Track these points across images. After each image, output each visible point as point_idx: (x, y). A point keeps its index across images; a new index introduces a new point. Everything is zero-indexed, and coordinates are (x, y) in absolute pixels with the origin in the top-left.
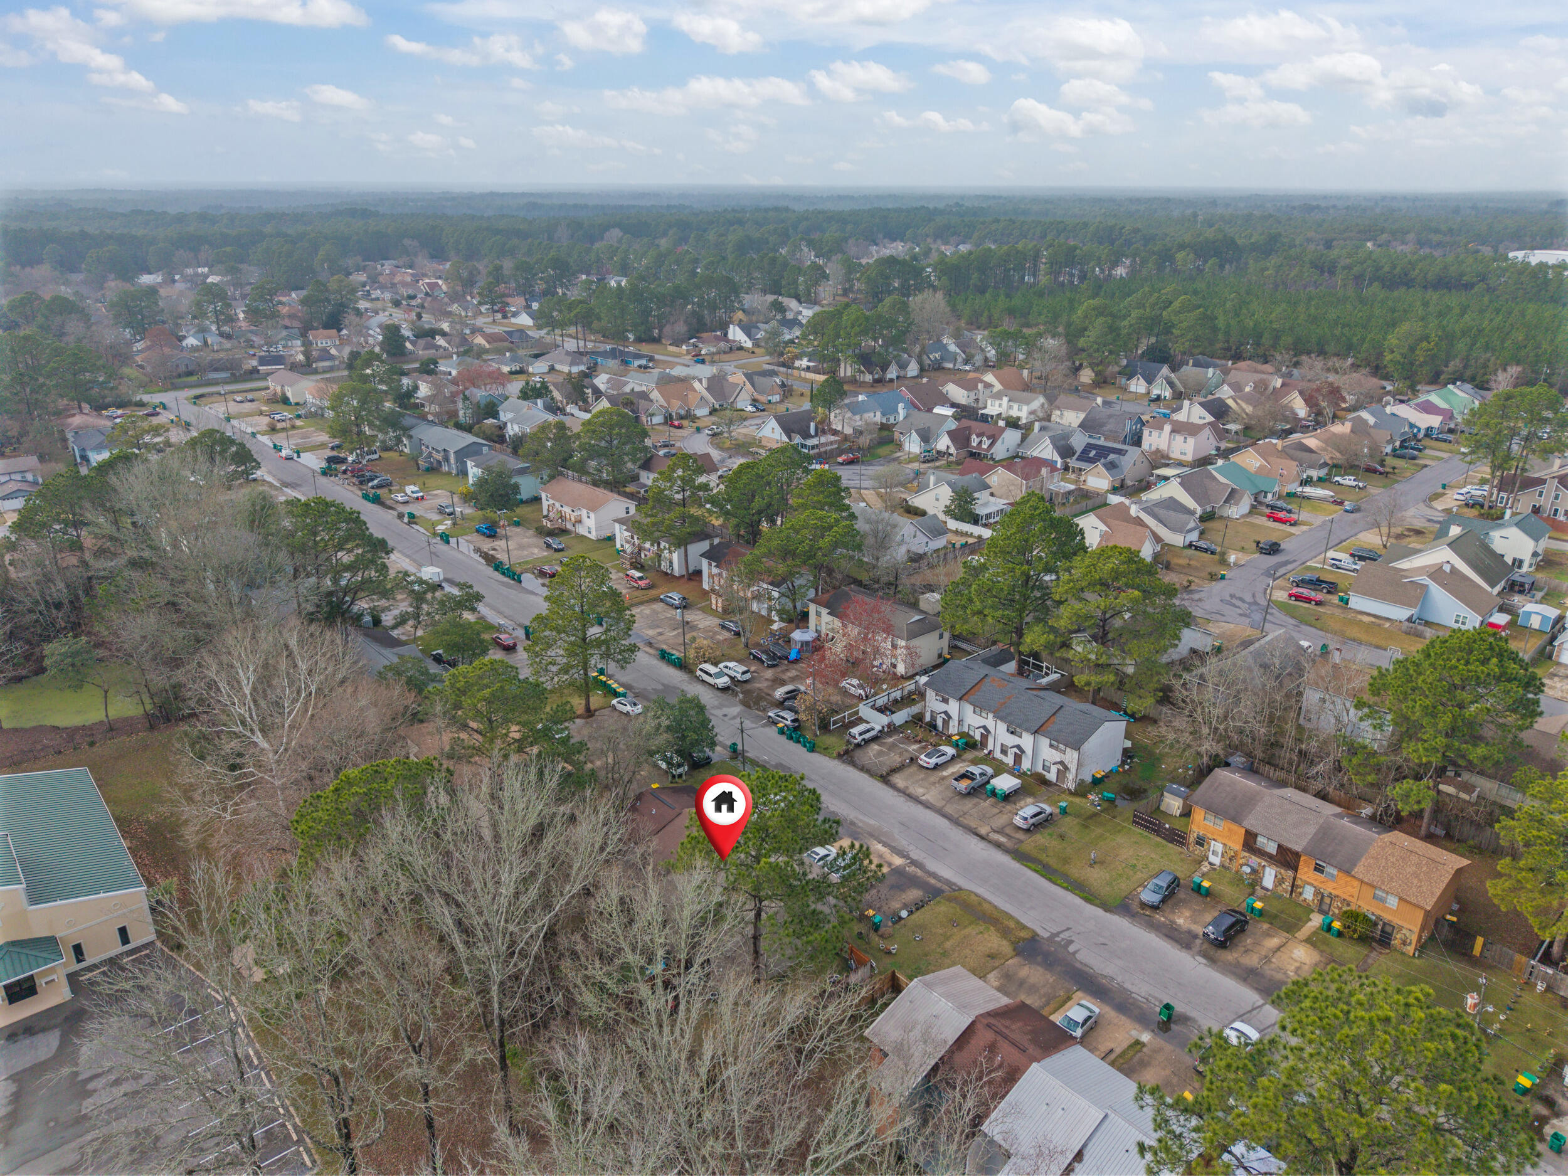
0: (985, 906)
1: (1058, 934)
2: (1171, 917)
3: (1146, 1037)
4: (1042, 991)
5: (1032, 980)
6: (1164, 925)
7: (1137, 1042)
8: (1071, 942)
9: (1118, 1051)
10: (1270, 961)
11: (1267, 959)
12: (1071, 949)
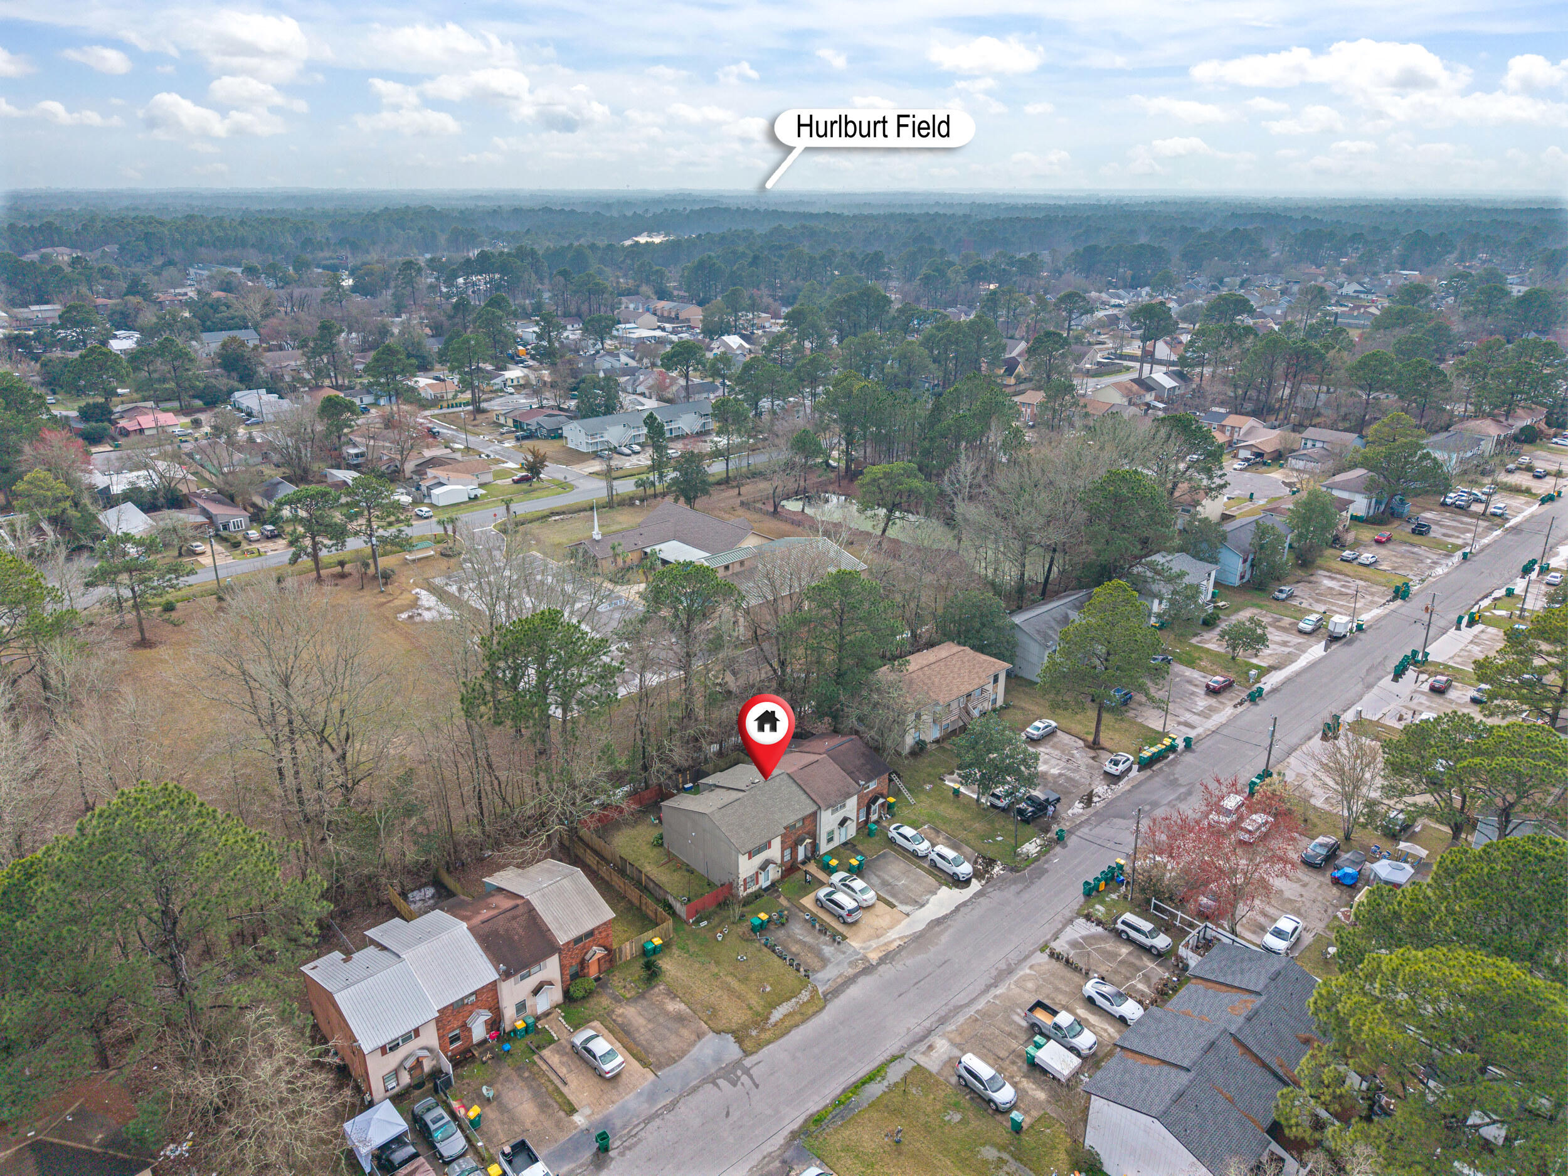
3: (580, 1119)
7: (574, 1110)
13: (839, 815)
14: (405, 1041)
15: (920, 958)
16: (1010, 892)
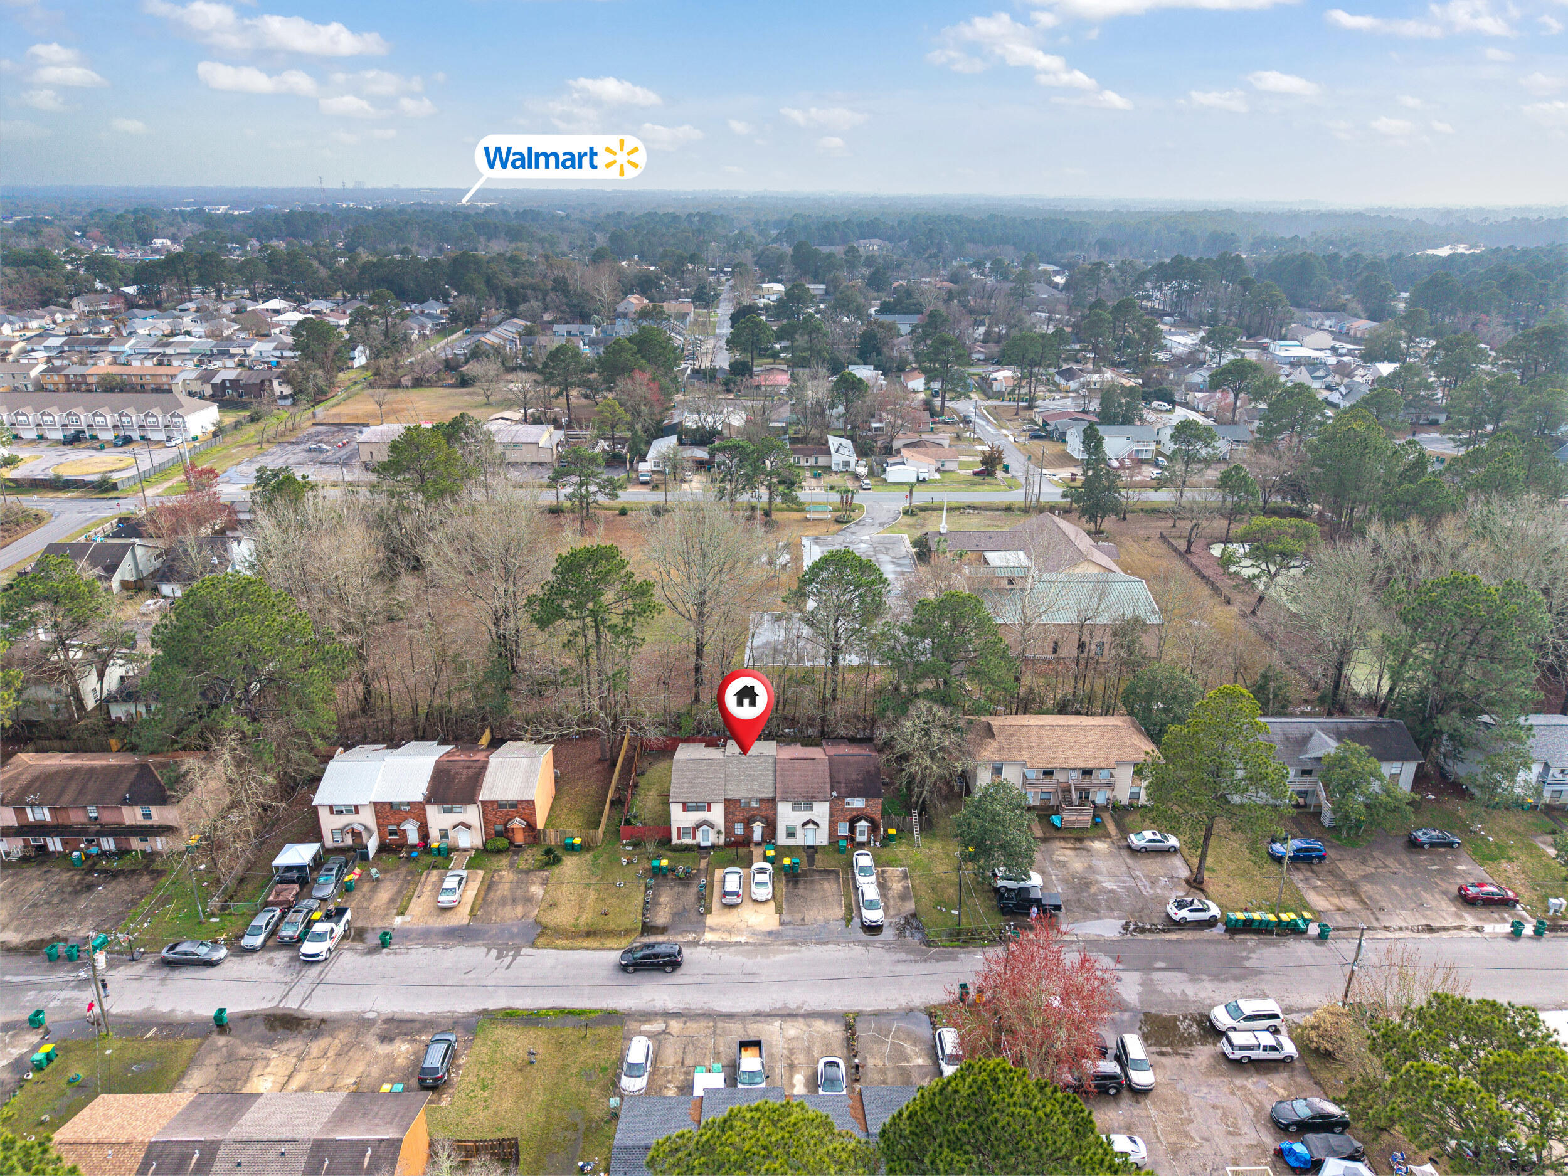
0: (596, 944)
1: (514, 958)
2: (416, 1046)
3: (398, 921)
4: (495, 905)
5: (508, 908)
6: (420, 1032)
7: (402, 914)
8: (498, 958)
9: (414, 899)
10: (298, 1057)
11: (300, 1058)
12: (494, 952)
13: (805, 816)
14: (349, 811)
15: (740, 959)
16: (889, 957)
